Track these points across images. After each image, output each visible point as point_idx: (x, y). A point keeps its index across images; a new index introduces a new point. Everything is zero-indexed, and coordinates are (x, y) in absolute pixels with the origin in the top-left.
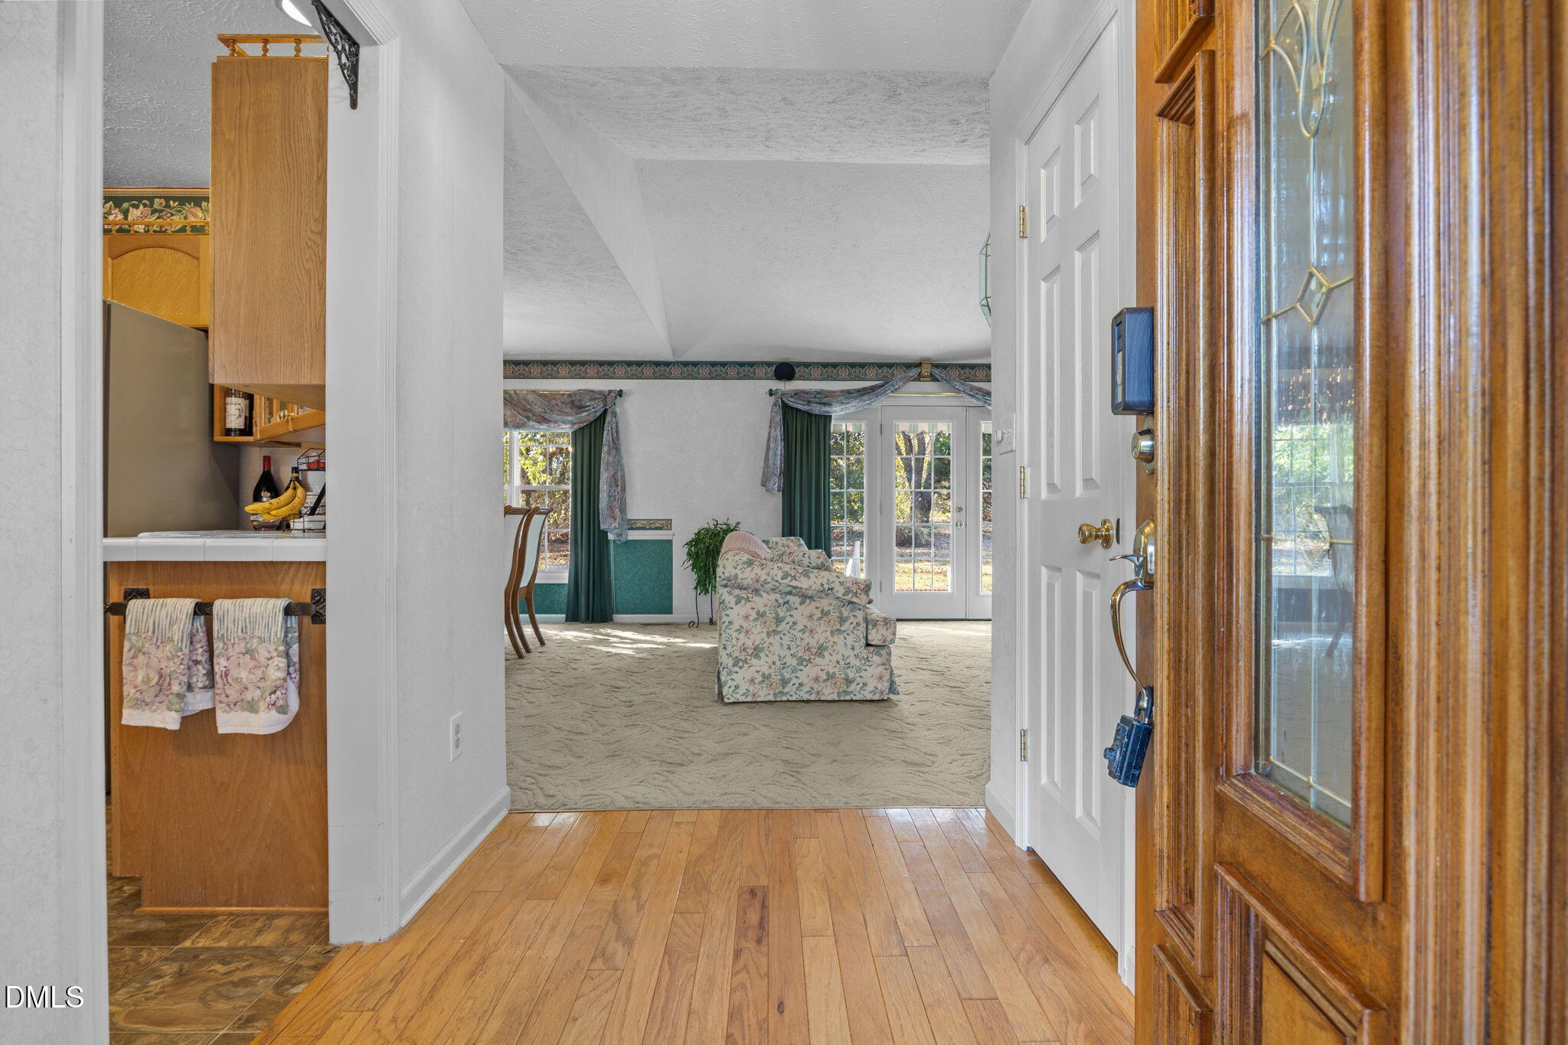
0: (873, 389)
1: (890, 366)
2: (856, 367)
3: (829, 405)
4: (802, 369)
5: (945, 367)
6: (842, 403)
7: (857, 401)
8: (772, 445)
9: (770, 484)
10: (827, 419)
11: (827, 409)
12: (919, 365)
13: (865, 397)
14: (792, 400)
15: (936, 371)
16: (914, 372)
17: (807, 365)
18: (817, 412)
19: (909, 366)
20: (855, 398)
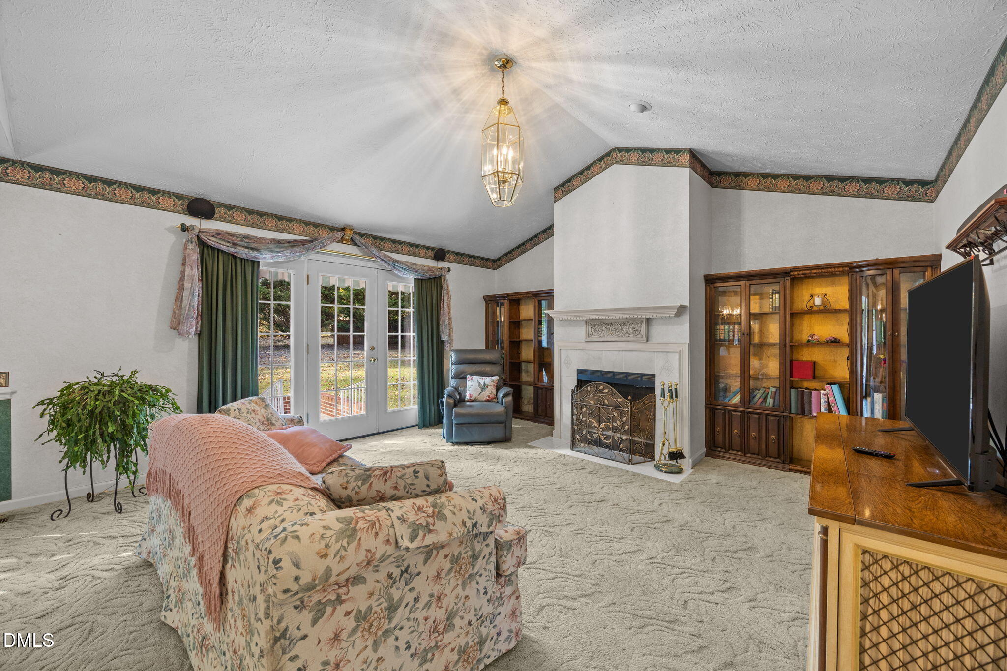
0: (303, 243)
1: (316, 225)
2: (282, 220)
3: (257, 250)
4: (223, 210)
5: (362, 235)
6: (272, 251)
7: (289, 251)
8: (187, 285)
9: (184, 328)
10: (255, 264)
11: (254, 254)
12: (343, 229)
13: (297, 249)
14: (214, 239)
15: (357, 238)
16: (339, 235)
17: (229, 207)
18: (244, 257)
19: (332, 229)
20: (286, 248)
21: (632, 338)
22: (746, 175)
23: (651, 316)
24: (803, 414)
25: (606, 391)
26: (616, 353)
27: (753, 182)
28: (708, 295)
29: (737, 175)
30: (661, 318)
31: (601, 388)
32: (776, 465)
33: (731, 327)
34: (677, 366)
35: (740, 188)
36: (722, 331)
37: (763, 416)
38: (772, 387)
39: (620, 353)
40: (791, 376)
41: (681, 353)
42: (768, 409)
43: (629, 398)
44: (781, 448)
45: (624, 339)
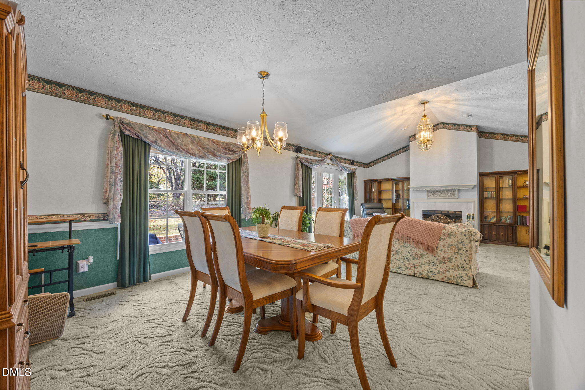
21: (450, 197)
22: (495, 134)
23: (459, 189)
24: (523, 225)
25: (442, 217)
26: (443, 203)
27: (498, 137)
28: (480, 180)
29: (491, 133)
30: (464, 189)
31: (440, 216)
32: (512, 244)
33: (490, 193)
34: (472, 208)
35: (492, 138)
36: (486, 195)
37: (506, 227)
38: (509, 216)
39: (445, 203)
40: (518, 211)
41: (474, 202)
42: (508, 223)
43: (454, 220)
44: (514, 239)
45: (446, 198)
